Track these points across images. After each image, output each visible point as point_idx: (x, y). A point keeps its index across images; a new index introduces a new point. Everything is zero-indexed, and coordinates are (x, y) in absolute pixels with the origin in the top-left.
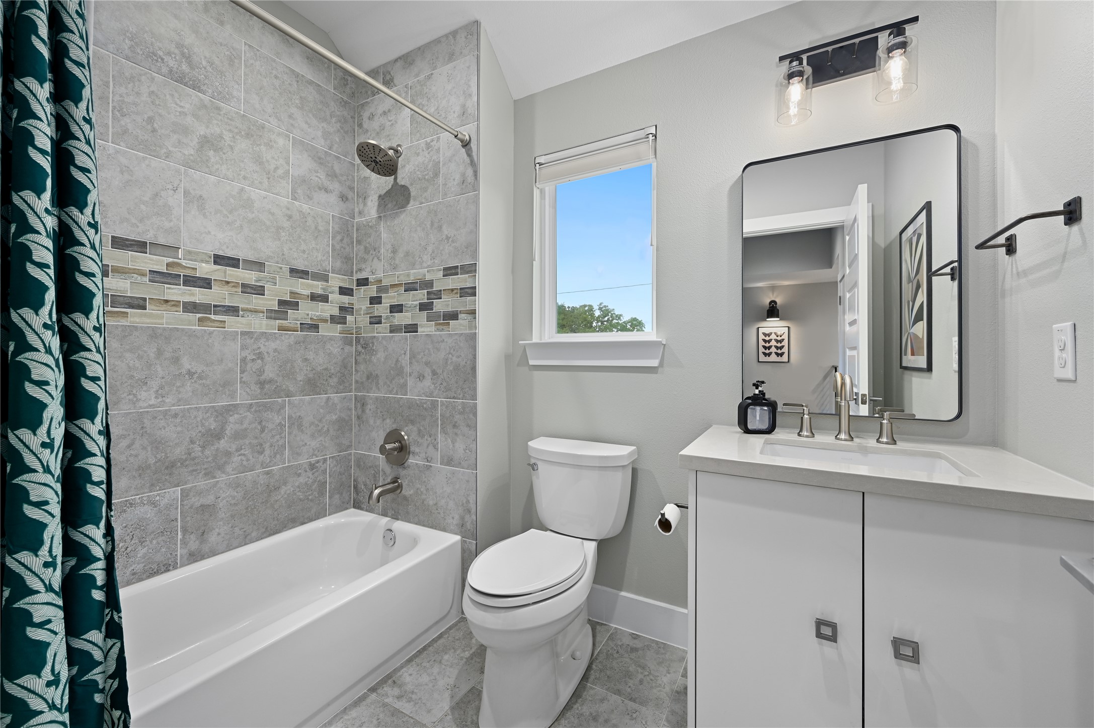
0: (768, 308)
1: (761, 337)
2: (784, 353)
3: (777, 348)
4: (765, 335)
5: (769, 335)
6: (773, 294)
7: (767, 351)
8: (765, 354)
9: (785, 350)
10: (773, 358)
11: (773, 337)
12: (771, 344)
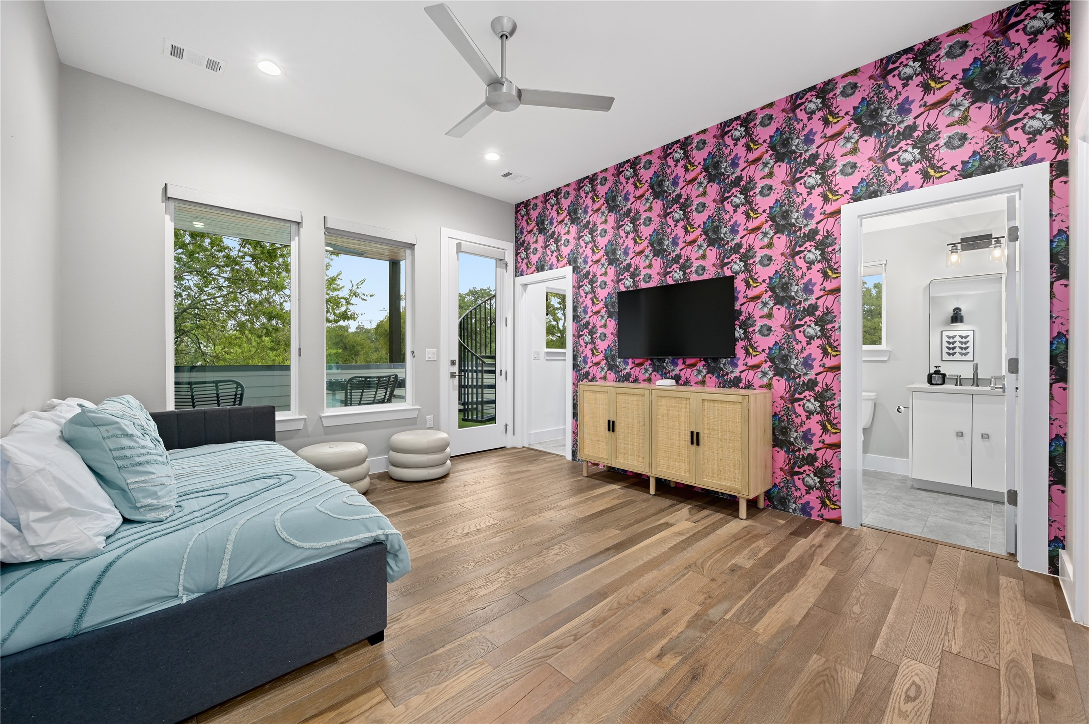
0: (952, 315)
1: (945, 339)
2: (968, 353)
3: (961, 348)
4: (949, 337)
5: (953, 337)
6: (957, 302)
7: (951, 351)
8: (949, 354)
9: (970, 350)
10: (958, 357)
11: (958, 339)
12: (955, 345)
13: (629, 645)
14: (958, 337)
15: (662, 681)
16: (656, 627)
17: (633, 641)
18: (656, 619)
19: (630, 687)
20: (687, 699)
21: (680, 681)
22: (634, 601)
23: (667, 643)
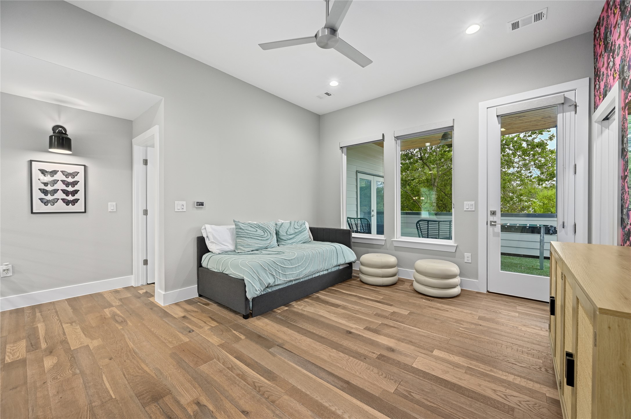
6: (59, 116)
10: (60, 206)
12: (56, 187)
13: (215, 390)
14: (60, 173)
15: (178, 402)
16: (228, 405)
17: (217, 392)
18: (237, 406)
19: (181, 388)
20: (158, 412)
21: (172, 411)
22: (259, 391)
23: (209, 409)
